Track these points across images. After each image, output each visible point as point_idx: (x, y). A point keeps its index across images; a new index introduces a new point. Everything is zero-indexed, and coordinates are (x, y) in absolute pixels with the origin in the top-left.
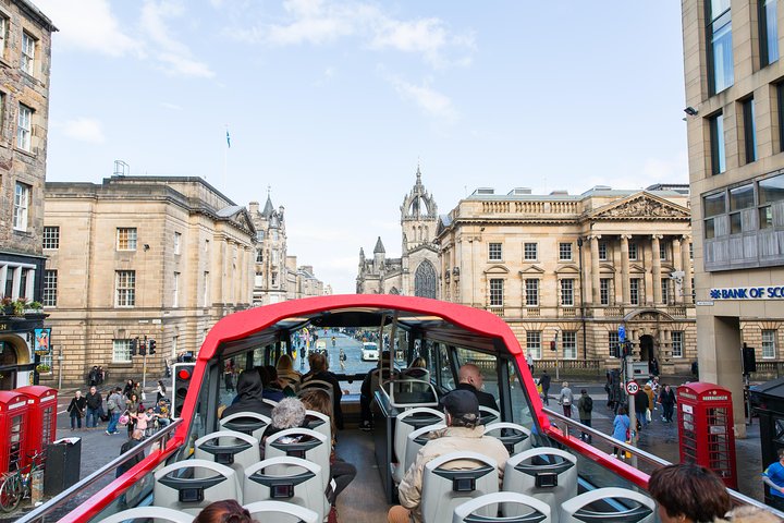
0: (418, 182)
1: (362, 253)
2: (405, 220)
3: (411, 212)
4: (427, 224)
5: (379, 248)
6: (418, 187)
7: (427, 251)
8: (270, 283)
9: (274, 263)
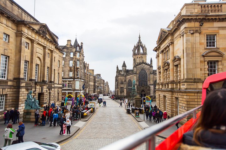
0: (140, 40)
1: (117, 67)
2: (134, 54)
3: (136, 52)
4: (142, 56)
5: (124, 65)
6: (140, 42)
7: (144, 65)
8: (76, 75)
9: (78, 66)
